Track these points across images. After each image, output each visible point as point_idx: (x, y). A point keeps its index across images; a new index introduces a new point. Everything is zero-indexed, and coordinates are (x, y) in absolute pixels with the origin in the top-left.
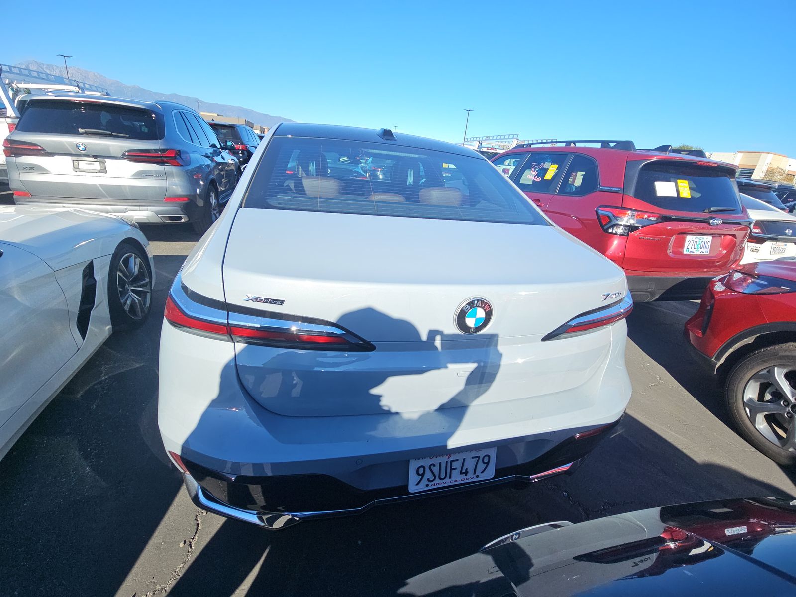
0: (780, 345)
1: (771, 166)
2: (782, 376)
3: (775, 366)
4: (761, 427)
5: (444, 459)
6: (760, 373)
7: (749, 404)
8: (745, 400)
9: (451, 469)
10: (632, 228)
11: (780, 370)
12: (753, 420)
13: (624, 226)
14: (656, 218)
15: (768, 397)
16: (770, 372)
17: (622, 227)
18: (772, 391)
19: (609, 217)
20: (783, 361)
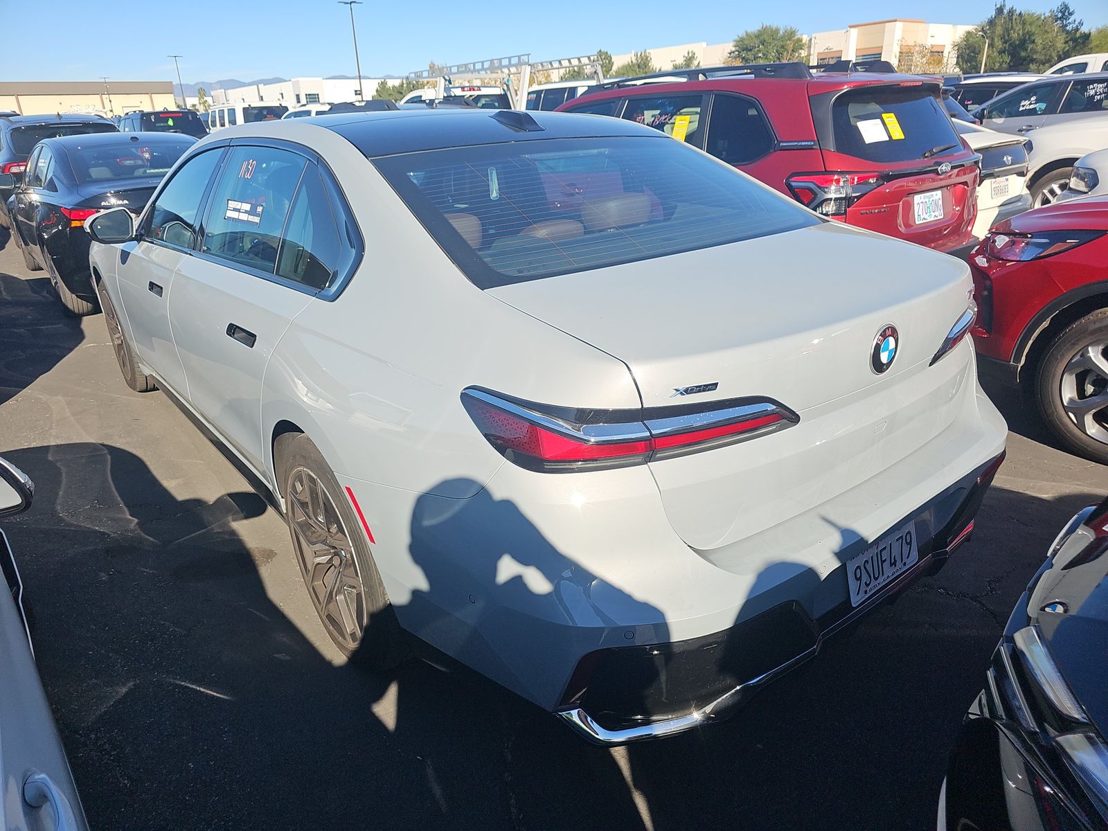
0: (1086, 318)
1: (906, 44)
2: (1100, 356)
3: (1088, 346)
4: (1093, 431)
5: (867, 556)
6: (1073, 361)
7: (1071, 407)
8: (1065, 404)
9: (883, 562)
10: (848, 200)
11: (1096, 348)
12: (1081, 426)
13: (836, 199)
14: (875, 179)
15: (1090, 389)
16: (1084, 355)
17: (832, 202)
18: (1092, 380)
19: (810, 190)
20: (1095, 336)
